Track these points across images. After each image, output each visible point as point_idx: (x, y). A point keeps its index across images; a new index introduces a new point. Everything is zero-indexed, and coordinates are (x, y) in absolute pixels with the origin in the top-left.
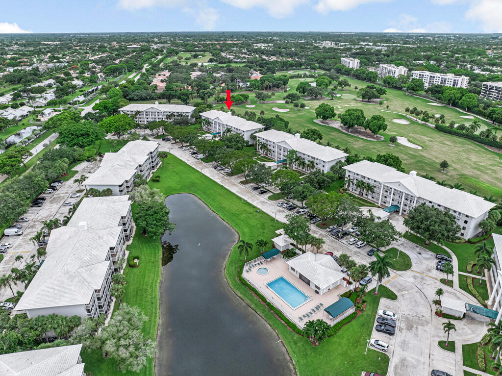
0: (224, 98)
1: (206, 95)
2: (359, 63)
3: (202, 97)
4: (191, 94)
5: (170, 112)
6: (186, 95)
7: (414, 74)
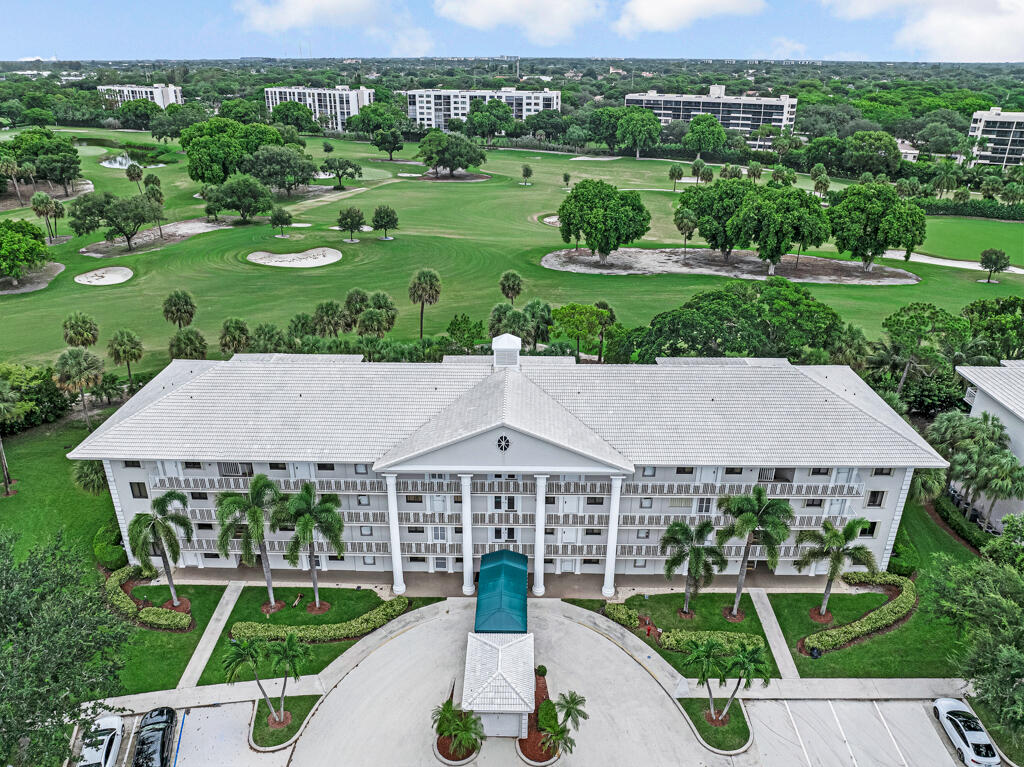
7: (417, 97)
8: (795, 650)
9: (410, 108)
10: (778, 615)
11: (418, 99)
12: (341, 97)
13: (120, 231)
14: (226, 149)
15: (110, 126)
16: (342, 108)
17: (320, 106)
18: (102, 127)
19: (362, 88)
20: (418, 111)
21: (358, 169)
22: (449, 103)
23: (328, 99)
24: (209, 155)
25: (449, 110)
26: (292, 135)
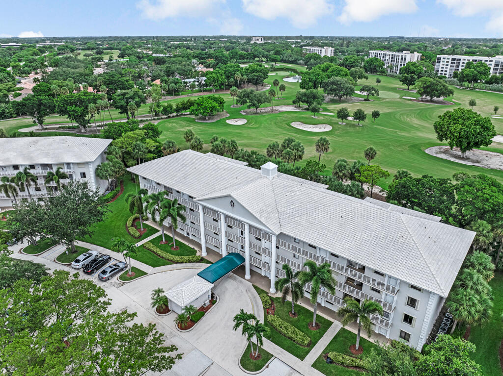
0: (170, 106)
1: (132, 102)
2: (333, 52)
3: (121, 107)
4: (95, 101)
5: (16, 167)
6: (80, 102)
7: (442, 59)
8: (323, 354)
9: (437, 64)
10: (335, 338)
11: (442, 60)
12: (402, 57)
13: (254, 105)
14: (317, 77)
15: (300, 64)
16: (401, 62)
17: (392, 61)
18: (298, 64)
19: (415, 53)
20: (441, 66)
21: (377, 92)
22: (459, 63)
23: (396, 57)
24: (309, 79)
25: (458, 67)
26: (362, 73)
